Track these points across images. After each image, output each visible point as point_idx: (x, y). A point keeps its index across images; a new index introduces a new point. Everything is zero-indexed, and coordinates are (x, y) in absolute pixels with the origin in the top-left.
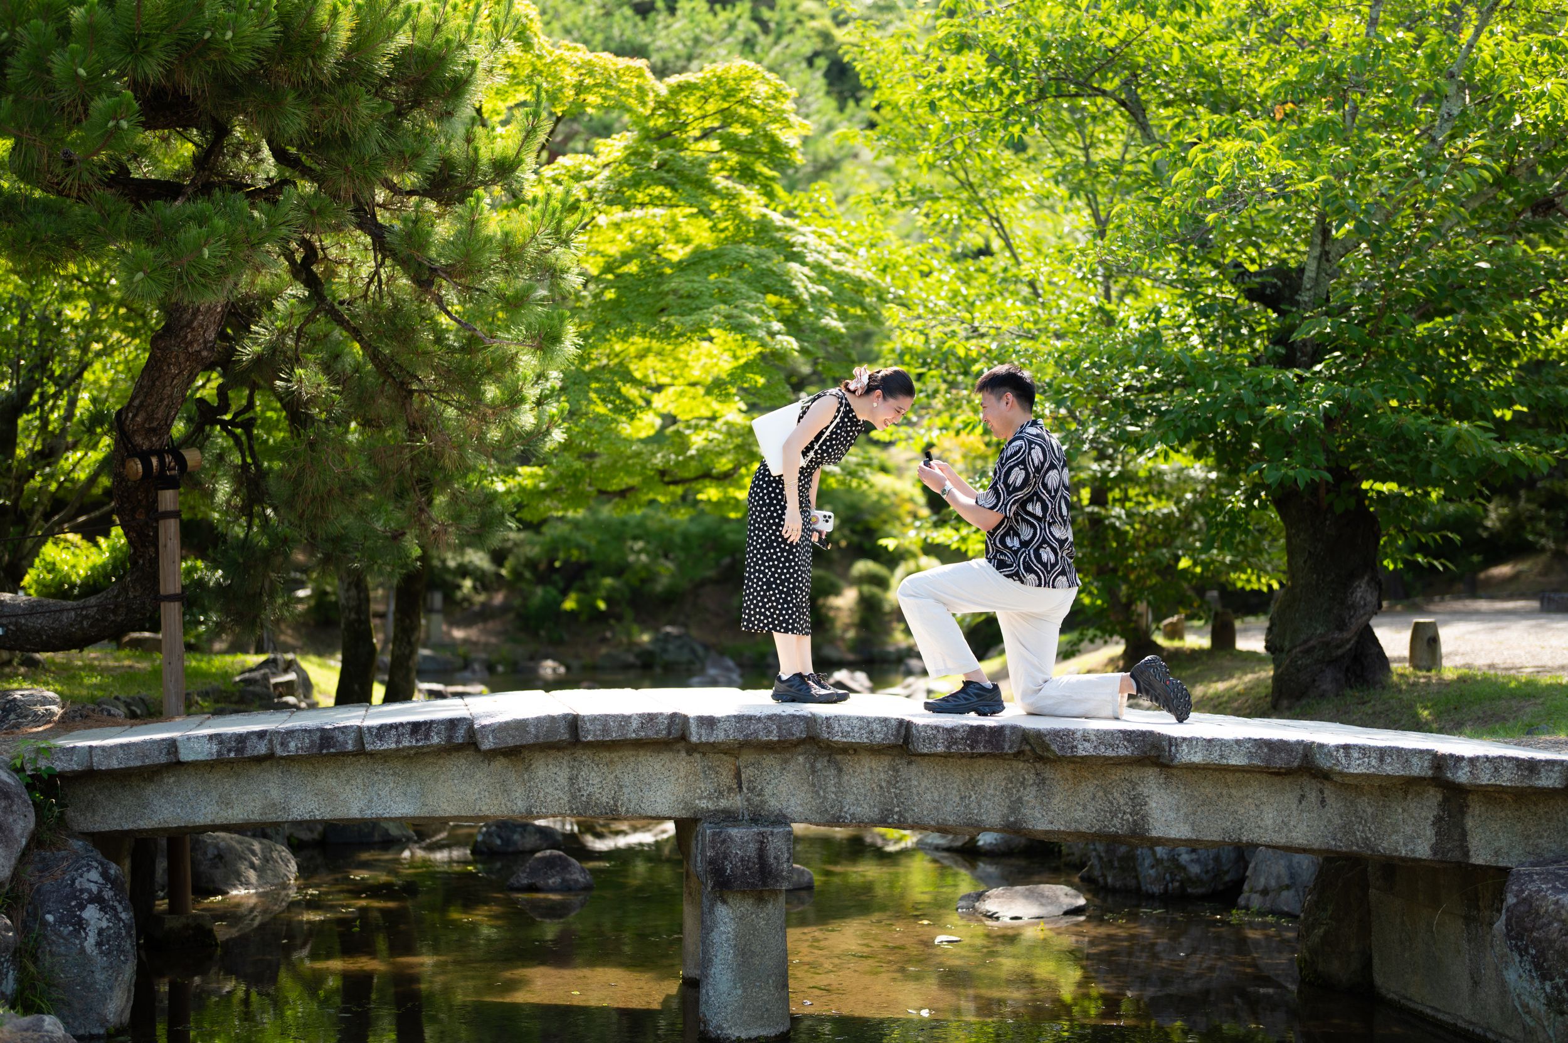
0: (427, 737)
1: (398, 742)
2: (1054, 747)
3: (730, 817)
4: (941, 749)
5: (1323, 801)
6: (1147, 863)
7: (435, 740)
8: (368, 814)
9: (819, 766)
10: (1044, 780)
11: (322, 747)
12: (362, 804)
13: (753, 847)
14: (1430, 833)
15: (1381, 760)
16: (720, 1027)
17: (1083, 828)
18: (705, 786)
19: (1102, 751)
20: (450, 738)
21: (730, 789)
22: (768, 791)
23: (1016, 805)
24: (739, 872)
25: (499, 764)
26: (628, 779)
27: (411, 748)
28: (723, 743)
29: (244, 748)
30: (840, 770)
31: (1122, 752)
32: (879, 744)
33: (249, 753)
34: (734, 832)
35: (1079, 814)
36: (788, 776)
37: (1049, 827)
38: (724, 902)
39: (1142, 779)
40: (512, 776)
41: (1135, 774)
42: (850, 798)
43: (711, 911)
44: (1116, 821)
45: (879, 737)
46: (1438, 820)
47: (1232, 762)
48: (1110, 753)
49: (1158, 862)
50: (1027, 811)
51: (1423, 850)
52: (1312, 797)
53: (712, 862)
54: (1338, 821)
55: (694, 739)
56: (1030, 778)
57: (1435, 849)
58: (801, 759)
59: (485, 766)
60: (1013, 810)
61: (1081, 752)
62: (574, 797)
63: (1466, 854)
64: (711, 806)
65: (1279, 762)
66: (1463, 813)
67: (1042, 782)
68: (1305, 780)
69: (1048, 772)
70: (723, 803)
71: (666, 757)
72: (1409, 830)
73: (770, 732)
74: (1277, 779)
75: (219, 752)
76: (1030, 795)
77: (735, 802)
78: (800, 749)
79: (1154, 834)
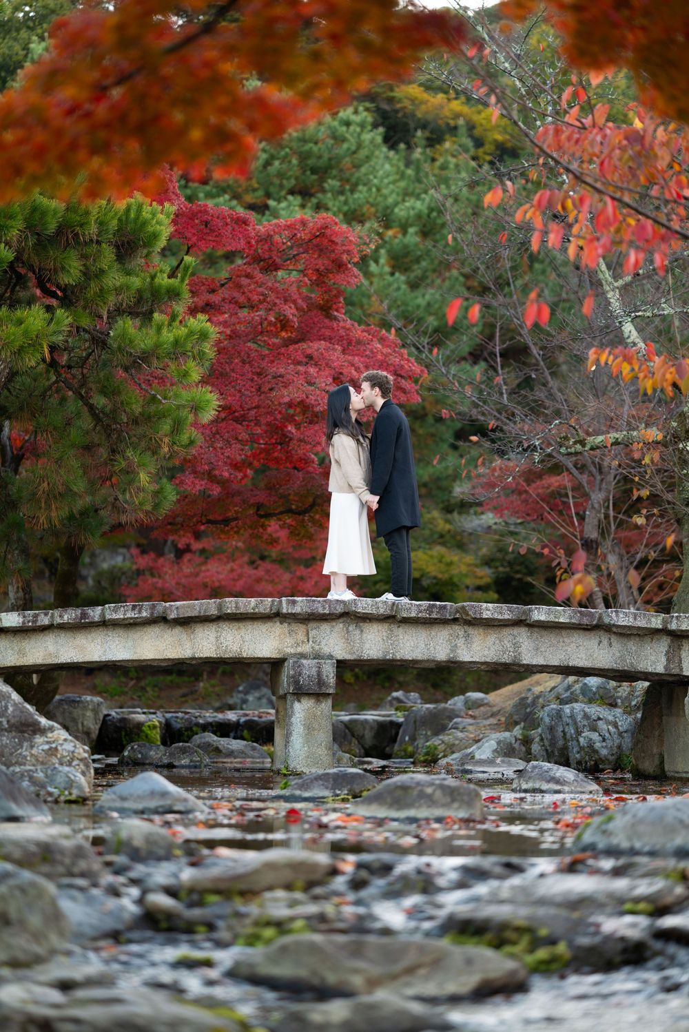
0: (140, 612)
1: (125, 614)
2: (470, 613)
3: (303, 656)
4: (413, 615)
5: (611, 644)
6: (575, 750)
7: (144, 614)
8: (104, 659)
9: (351, 629)
10: (468, 635)
11: (81, 618)
12: (100, 653)
13: (314, 671)
14: (663, 659)
15: (635, 619)
16: (295, 768)
17: (488, 660)
18: (289, 641)
19: (496, 616)
20: (152, 614)
21: (303, 642)
22: (323, 643)
23: (454, 648)
24: (306, 683)
25: (178, 630)
26: (247, 638)
27: (131, 618)
28: (300, 614)
29: (37, 621)
30: (362, 631)
31: (506, 617)
32: (382, 615)
33: (39, 624)
34: (304, 662)
35: (486, 653)
36: (335, 635)
37: (471, 660)
38: (299, 701)
39: (519, 634)
40: (184, 636)
41: (516, 631)
42: (367, 646)
43: (292, 707)
44: (505, 656)
45: (382, 611)
46: (667, 653)
47: (561, 620)
48: (500, 617)
49: (582, 748)
50: (459, 651)
51: (660, 669)
52: (605, 642)
53: (293, 677)
54: (618, 654)
55: (285, 611)
56: (461, 633)
57: (666, 668)
58: (341, 625)
59: (169, 631)
60: (452, 651)
61: (485, 616)
62: (218, 648)
63: (681, 669)
64: (292, 651)
65: (585, 621)
66: (680, 649)
67: (467, 636)
68: (602, 633)
69: (471, 630)
70: (299, 650)
71: (269, 625)
72: (653, 658)
73: (324, 608)
74: (587, 633)
75: (23, 623)
76: (461, 642)
77: (306, 648)
78: (341, 620)
79: (525, 662)
